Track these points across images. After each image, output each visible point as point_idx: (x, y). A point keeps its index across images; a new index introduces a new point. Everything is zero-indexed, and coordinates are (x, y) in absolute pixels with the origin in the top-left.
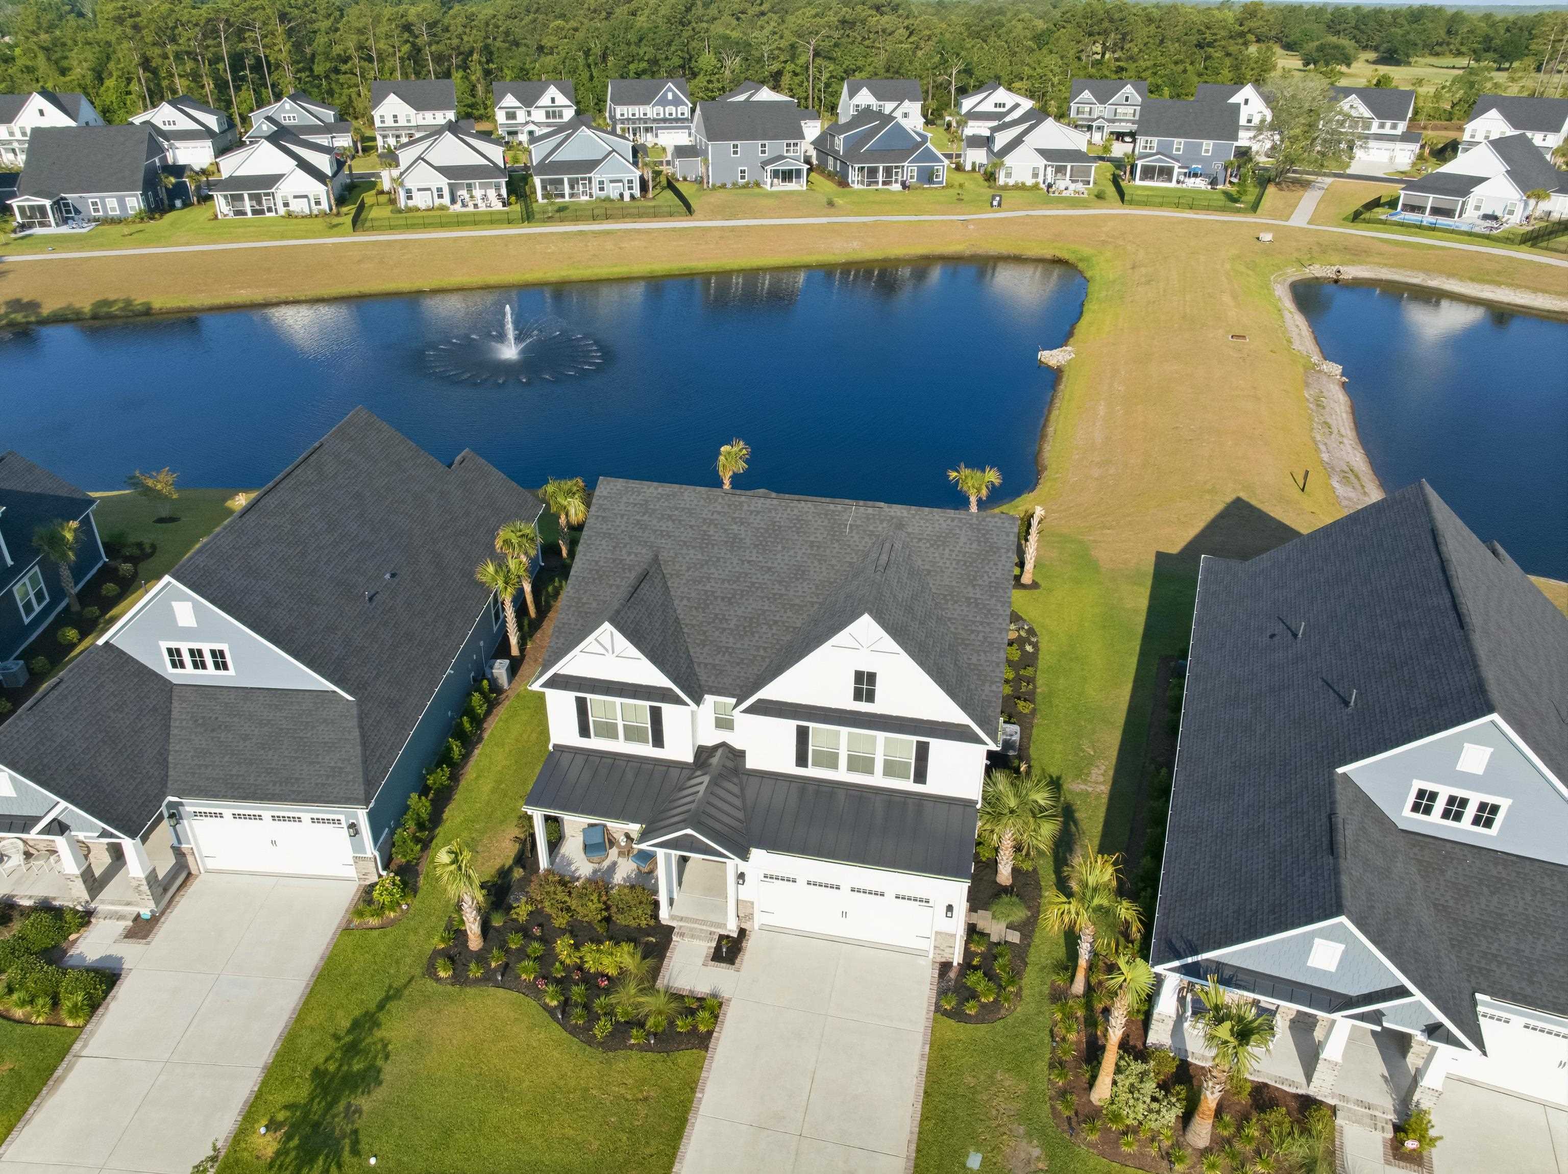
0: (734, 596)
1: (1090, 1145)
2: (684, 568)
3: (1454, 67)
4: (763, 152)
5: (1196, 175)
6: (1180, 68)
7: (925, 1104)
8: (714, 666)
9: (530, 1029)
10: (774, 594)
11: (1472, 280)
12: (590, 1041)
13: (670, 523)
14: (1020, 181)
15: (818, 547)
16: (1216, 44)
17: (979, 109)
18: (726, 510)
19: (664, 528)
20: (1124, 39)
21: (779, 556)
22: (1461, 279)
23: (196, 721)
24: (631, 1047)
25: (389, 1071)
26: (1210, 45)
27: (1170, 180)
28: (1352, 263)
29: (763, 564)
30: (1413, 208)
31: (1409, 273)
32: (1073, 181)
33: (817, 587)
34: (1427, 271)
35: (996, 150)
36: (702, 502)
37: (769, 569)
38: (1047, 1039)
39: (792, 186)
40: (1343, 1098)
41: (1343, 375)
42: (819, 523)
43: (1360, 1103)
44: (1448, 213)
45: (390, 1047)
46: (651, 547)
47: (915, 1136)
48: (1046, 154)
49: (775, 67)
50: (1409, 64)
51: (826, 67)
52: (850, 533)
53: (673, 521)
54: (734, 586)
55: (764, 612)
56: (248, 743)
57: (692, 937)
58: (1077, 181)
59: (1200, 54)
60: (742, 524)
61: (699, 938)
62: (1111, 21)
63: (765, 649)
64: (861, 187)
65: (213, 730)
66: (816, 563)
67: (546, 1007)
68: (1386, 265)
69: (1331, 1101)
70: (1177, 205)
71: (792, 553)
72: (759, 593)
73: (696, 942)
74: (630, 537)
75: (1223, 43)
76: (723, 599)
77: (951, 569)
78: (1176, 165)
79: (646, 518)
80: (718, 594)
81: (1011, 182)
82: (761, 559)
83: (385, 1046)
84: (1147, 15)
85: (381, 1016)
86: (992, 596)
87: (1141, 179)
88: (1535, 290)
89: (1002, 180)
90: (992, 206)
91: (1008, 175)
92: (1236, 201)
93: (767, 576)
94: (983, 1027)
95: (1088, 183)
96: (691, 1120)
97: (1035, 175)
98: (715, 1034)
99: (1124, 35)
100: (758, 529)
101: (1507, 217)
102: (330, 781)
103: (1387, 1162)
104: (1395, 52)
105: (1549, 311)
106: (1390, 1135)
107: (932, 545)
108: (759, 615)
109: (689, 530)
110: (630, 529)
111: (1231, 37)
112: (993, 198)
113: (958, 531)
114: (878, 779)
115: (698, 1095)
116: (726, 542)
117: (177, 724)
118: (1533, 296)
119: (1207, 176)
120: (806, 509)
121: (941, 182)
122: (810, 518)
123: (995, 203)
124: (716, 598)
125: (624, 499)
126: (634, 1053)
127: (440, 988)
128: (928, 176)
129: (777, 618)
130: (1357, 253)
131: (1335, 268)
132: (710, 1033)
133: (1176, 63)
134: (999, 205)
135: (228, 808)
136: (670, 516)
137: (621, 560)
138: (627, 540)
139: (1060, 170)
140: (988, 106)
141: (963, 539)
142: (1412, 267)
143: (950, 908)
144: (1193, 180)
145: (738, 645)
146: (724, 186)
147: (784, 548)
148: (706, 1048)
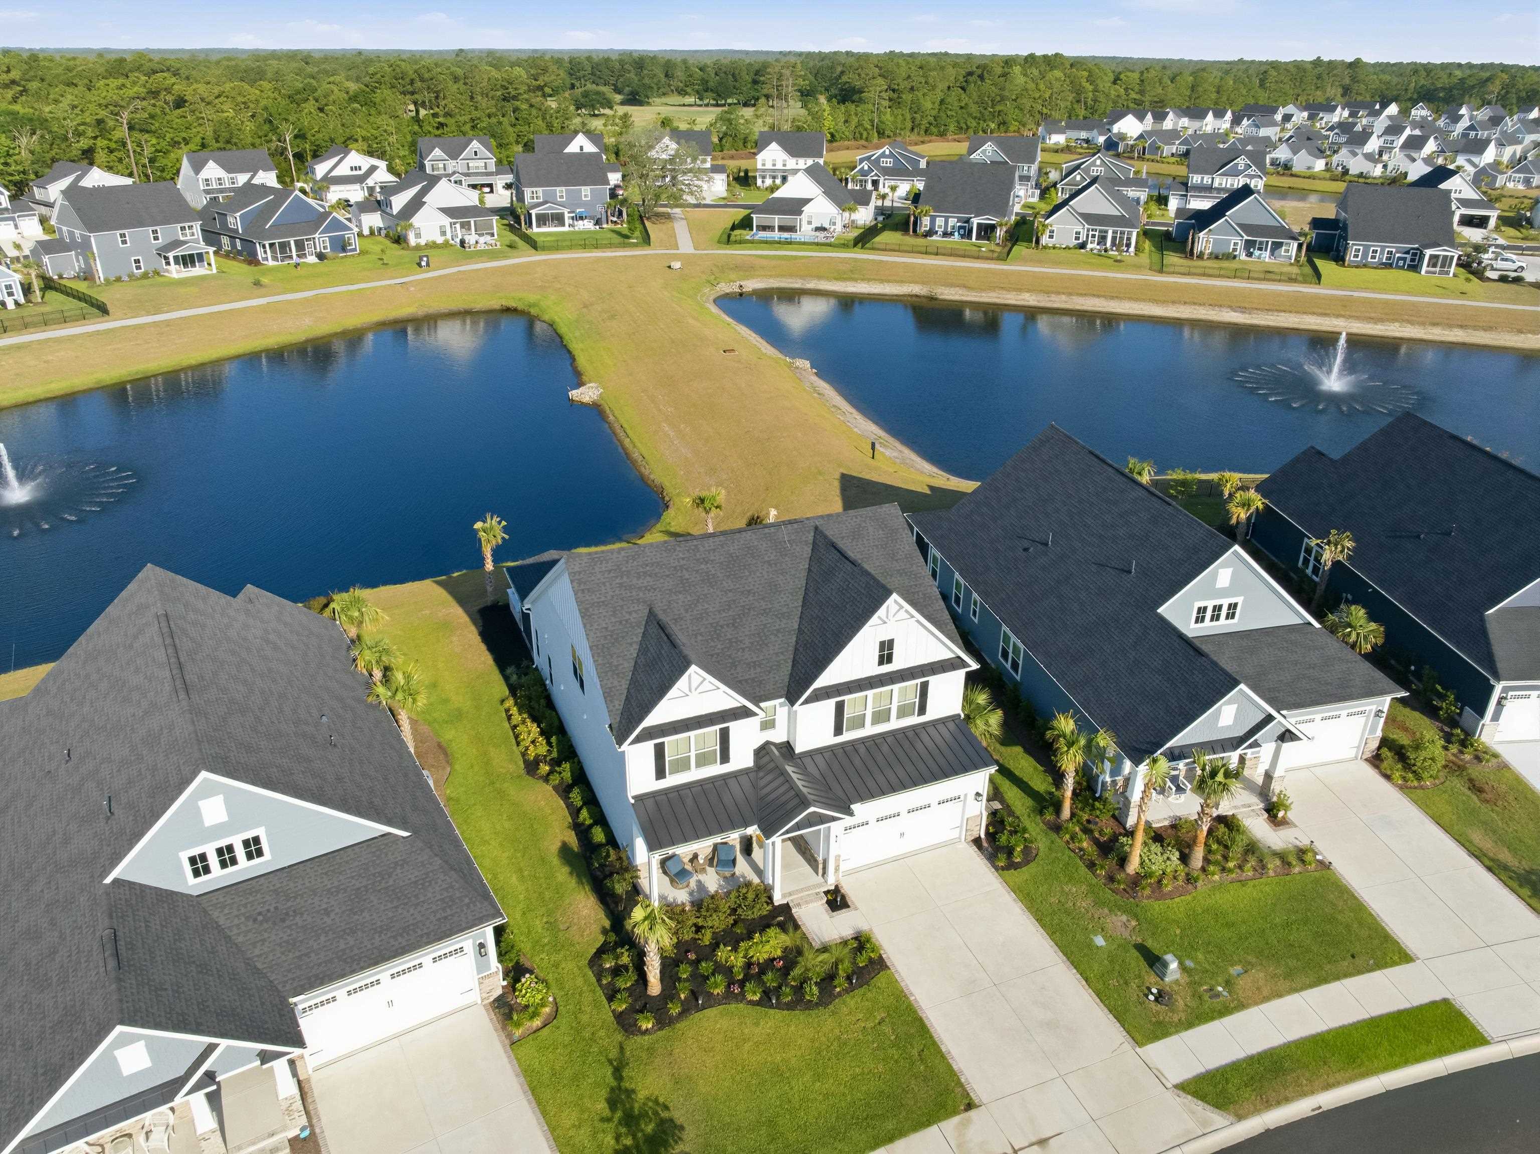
0: (734, 620)
1: (1149, 897)
2: (682, 611)
3: (684, 105)
4: (156, 238)
5: (581, 218)
6: (494, 120)
7: (1043, 926)
8: (753, 679)
9: (757, 1024)
10: (764, 610)
11: (836, 279)
12: (810, 1006)
13: (648, 578)
14: (431, 239)
15: (776, 564)
16: (520, 97)
17: (335, 173)
18: (687, 555)
19: (646, 584)
20: (437, 98)
21: (750, 580)
22: (828, 279)
23: (255, 920)
24: (839, 994)
25: (678, 1116)
26: (515, 98)
27: (563, 225)
28: (747, 278)
29: (742, 589)
30: (764, 228)
31: (790, 280)
32: (481, 235)
33: (792, 594)
34: (802, 277)
35: (395, 213)
36: (665, 554)
37: (749, 591)
38: (1072, 854)
39: (198, 271)
40: (1235, 807)
41: (812, 367)
42: (765, 545)
43: (1244, 806)
44: (791, 229)
45: (661, 1100)
46: (645, 602)
47: (1056, 948)
48: (449, 212)
49: (84, 143)
50: (648, 104)
51: (146, 141)
52: (792, 546)
53: (650, 576)
54: (730, 613)
55: (765, 625)
56: (332, 915)
57: (807, 902)
58: (483, 235)
59: (509, 107)
60: (707, 563)
61: (812, 901)
62: (422, 80)
63: (782, 653)
64: (276, 263)
65: (283, 920)
66: (781, 577)
67: (751, 1003)
68: (771, 276)
69: (1230, 813)
70: (584, 247)
71: (758, 574)
72: (752, 613)
73: (811, 905)
74: (622, 599)
75: (525, 96)
76: (728, 625)
77: (876, 553)
78: (566, 211)
79: (625, 579)
80: (722, 623)
81: (422, 242)
82: (738, 586)
83: (656, 1102)
84: (452, 74)
85: (626, 1084)
86: (912, 565)
87: (539, 226)
88: (882, 281)
89: (412, 240)
90: (419, 265)
91: (418, 235)
92: (627, 237)
93: (751, 598)
94: (1032, 865)
95: (493, 235)
96: (923, 1016)
97: (443, 233)
98: (884, 956)
99: (437, 92)
100: (721, 563)
101: (833, 227)
102: (449, 912)
103: (1275, 831)
104: (637, 94)
105: (896, 295)
106: (1266, 815)
107: (853, 540)
108: (763, 629)
109: (668, 579)
110: (617, 592)
111: (529, 91)
112: (421, 258)
113: (864, 525)
114: (895, 724)
115: (912, 998)
116: (703, 581)
117: (235, 931)
118: (882, 286)
119: (591, 218)
120: (748, 538)
121: (355, 250)
122: (756, 543)
123: (424, 263)
124: (722, 627)
125: (597, 570)
126: (847, 998)
127: (654, 1037)
128: (341, 245)
129: (778, 627)
130: (747, 269)
131: (738, 284)
132: (881, 957)
133: (489, 116)
134: (428, 265)
135: (339, 990)
136: (644, 573)
137: (626, 621)
138: (621, 603)
139: (465, 226)
140: (343, 170)
141: (871, 529)
142: (791, 275)
143: (978, 794)
144: (581, 222)
145: (762, 658)
146: (119, 279)
147: (750, 572)
148: (887, 967)
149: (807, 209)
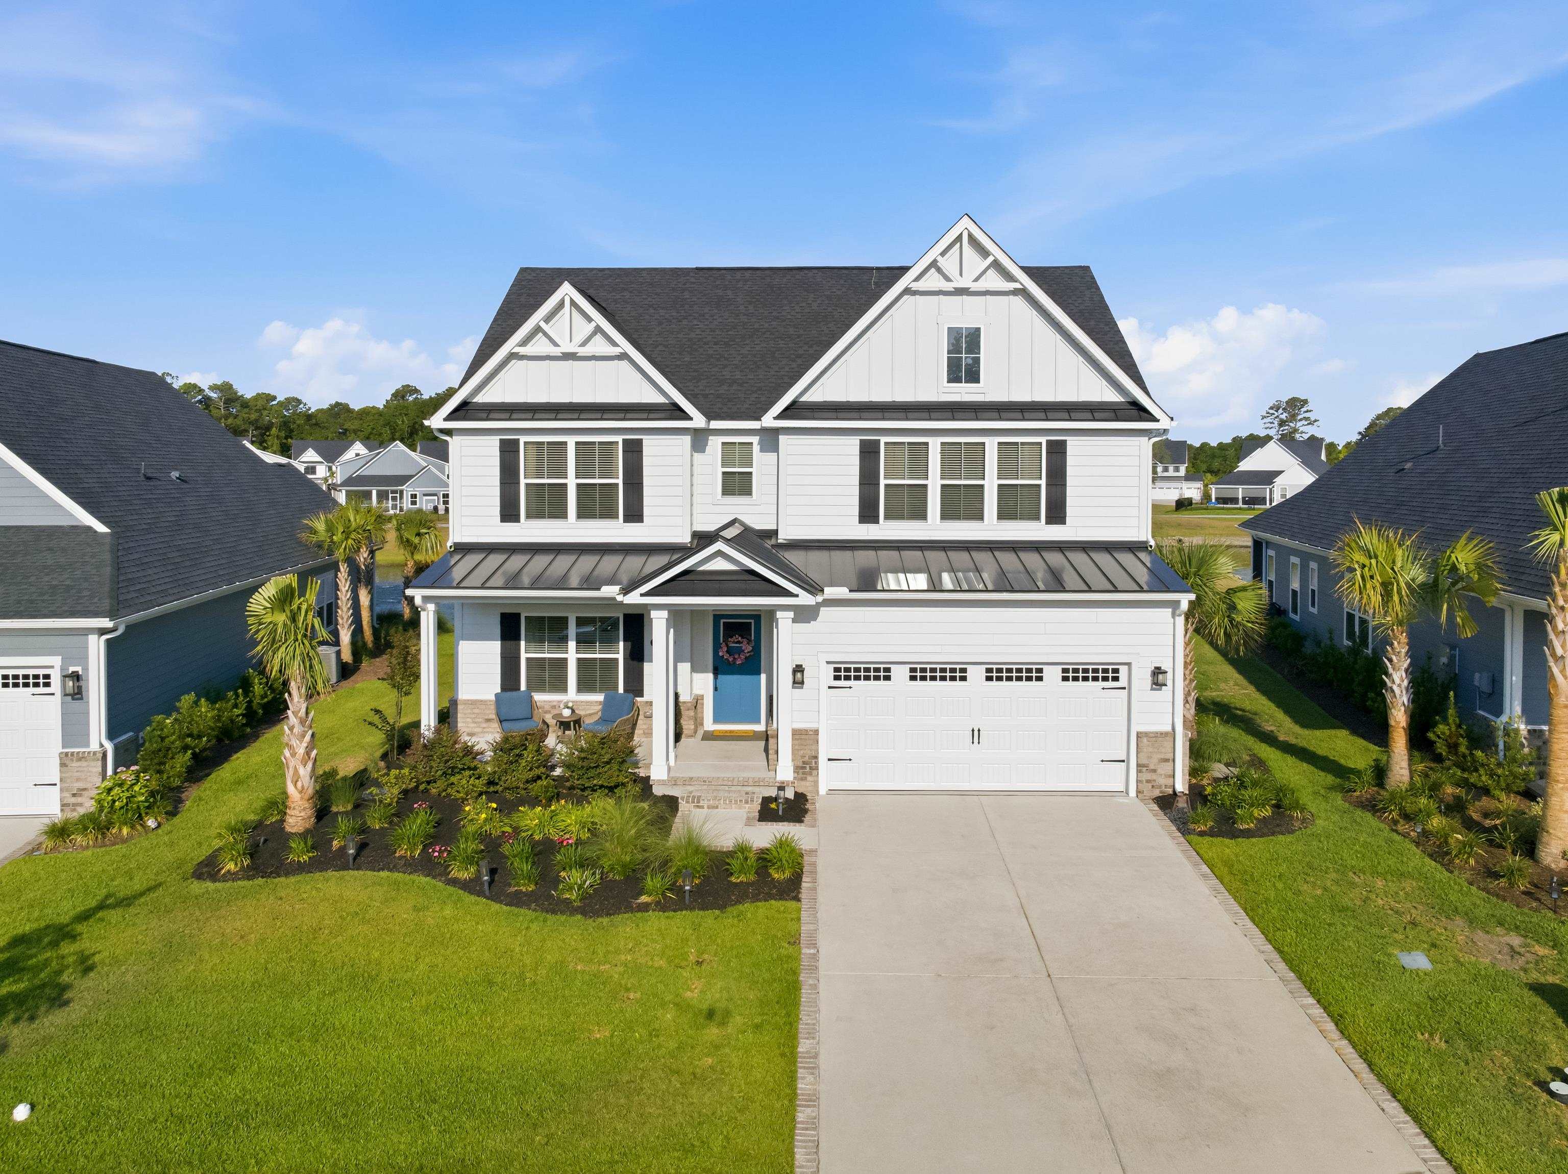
0: (732, 340)
2: (653, 323)
10: (790, 335)
13: (626, 293)
19: (617, 297)
30: (1225, 501)
42: (833, 282)
53: (630, 291)
54: (731, 333)
55: (780, 349)
57: (718, 800)
60: (728, 288)
61: (729, 801)
72: (768, 335)
93: (774, 323)
96: (807, 980)
98: (805, 881)
108: (773, 352)
109: (655, 296)
114: (989, 527)
115: (807, 951)
116: (709, 302)
122: (819, 280)
126: (649, 916)
132: (796, 880)
136: (625, 288)
145: (751, 377)
148: (797, 898)
149: (1278, 480)
